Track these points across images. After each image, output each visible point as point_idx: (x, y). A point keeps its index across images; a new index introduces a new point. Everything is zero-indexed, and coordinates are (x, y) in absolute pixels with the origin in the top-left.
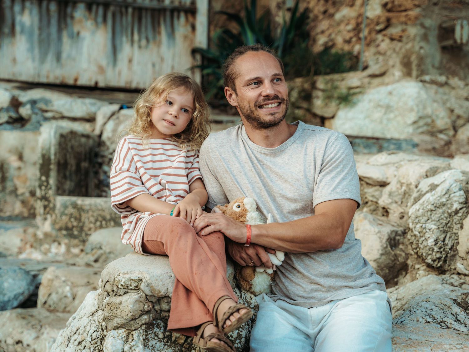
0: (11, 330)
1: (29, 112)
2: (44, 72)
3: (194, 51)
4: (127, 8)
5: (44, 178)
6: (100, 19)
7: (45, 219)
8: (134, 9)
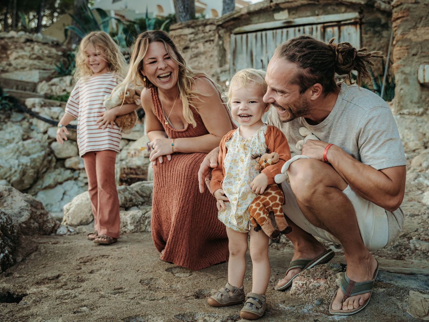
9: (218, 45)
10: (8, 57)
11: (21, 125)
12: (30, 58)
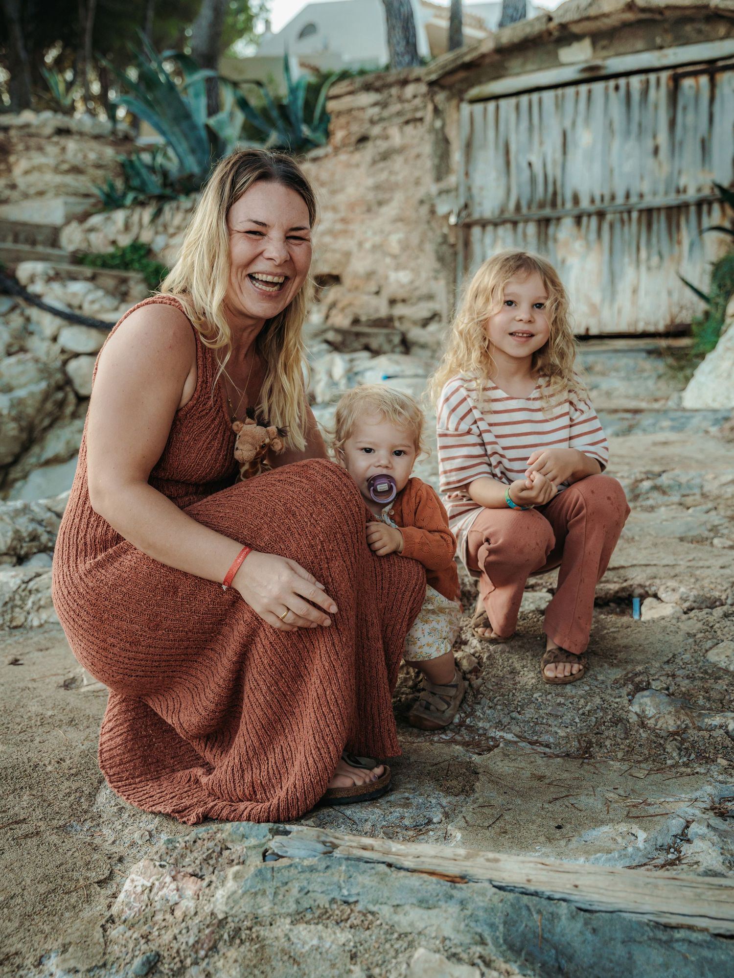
8: (640, 212)
9: (432, 130)
10: (9, 170)
11: (7, 323)
12: (56, 170)
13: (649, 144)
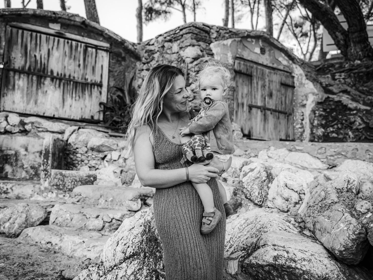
0: (43, 236)
1: (31, 128)
2: (28, 109)
3: (101, 104)
4: (70, 82)
5: (45, 160)
6: (57, 86)
7: (45, 180)
8: (74, 82)
13: (77, 63)
